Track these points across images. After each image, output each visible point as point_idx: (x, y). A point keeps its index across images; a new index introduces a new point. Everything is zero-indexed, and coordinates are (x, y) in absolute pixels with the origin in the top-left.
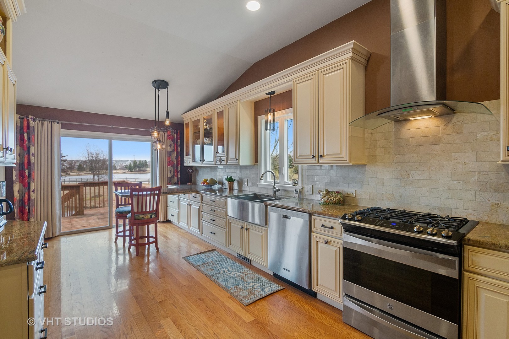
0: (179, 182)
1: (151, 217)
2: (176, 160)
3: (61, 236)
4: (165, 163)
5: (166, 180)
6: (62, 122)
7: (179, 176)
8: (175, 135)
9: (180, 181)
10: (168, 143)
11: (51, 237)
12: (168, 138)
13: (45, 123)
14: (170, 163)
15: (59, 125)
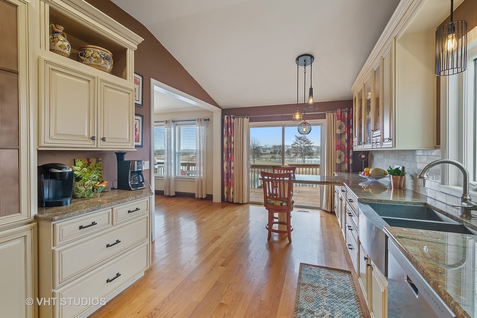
0: (351, 170)
1: (282, 205)
2: (346, 143)
3: (250, 204)
4: (334, 146)
5: (334, 167)
6: (250, 116)
7: (351, 162)
8: (346, 115)
9: (352, 168)
10: (337, 125)
11: (241, 203)
12: (337, 119)
13: (240, 119)
14: (339, 147)
15: (248, 119)
